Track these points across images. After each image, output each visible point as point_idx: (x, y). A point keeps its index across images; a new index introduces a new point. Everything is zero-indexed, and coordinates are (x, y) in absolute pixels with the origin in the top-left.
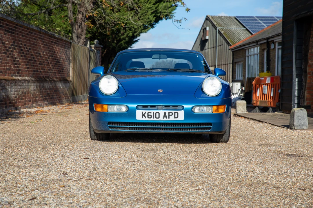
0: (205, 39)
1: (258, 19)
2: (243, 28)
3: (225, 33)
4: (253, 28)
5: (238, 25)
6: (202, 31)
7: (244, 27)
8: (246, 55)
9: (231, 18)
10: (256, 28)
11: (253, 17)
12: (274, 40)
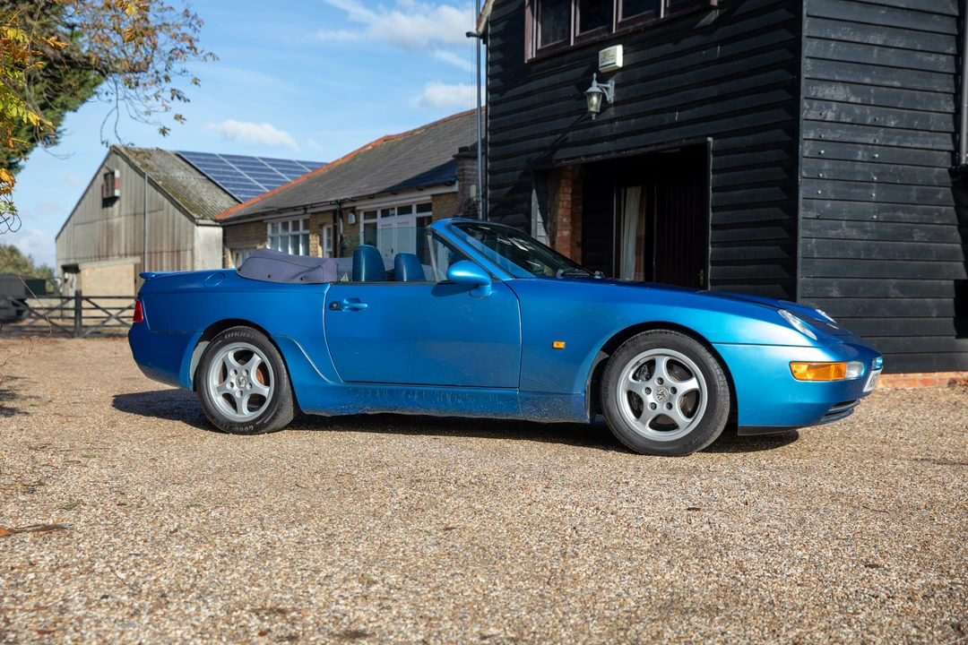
0: (110, 195)
1: (225, 160)
2: (200, 177)
3: (165, 186)
4: (221, 179)
5: (186, 169)
6: (100, 178)
7: (204, 175)
8: (266, 234)
9: (169, 155)
10: (228, 179)
11: (213, 155)
12: (355, 207)
